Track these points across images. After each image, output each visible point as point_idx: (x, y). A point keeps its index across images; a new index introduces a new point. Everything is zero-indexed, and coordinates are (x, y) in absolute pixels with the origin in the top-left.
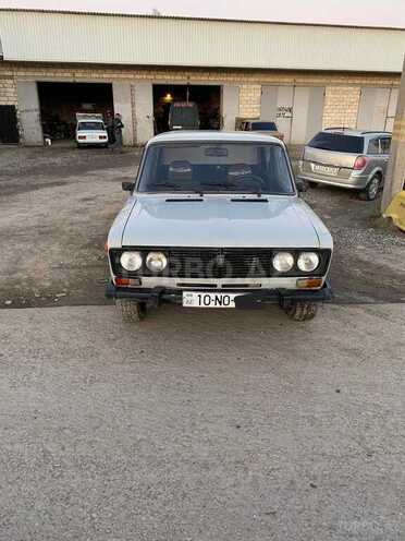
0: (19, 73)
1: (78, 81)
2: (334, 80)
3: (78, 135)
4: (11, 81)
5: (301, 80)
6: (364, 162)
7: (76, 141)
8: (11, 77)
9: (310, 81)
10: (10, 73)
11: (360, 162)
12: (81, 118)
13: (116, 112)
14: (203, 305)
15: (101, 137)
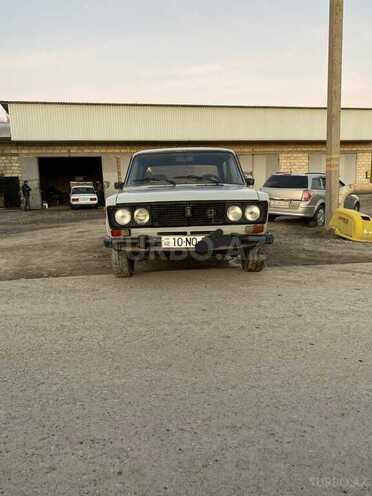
0: (24, 152)
1: (72, 155)
2: (285, 149)
3: (72, 197)
4: (16, 158)
5: (258, 150)
6: (310, 196)
7: (70, 204)
8: (17, 155)
9: (266, 149)
10: (16, 152)
11: (306, 196)
12: (74, 185)
13: (105, 180)
14: (177, 246)
15: (92, 199)
